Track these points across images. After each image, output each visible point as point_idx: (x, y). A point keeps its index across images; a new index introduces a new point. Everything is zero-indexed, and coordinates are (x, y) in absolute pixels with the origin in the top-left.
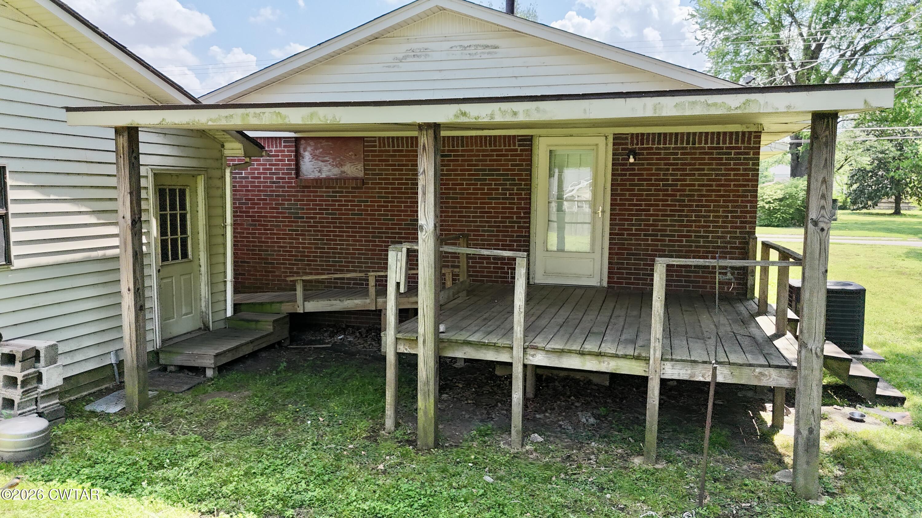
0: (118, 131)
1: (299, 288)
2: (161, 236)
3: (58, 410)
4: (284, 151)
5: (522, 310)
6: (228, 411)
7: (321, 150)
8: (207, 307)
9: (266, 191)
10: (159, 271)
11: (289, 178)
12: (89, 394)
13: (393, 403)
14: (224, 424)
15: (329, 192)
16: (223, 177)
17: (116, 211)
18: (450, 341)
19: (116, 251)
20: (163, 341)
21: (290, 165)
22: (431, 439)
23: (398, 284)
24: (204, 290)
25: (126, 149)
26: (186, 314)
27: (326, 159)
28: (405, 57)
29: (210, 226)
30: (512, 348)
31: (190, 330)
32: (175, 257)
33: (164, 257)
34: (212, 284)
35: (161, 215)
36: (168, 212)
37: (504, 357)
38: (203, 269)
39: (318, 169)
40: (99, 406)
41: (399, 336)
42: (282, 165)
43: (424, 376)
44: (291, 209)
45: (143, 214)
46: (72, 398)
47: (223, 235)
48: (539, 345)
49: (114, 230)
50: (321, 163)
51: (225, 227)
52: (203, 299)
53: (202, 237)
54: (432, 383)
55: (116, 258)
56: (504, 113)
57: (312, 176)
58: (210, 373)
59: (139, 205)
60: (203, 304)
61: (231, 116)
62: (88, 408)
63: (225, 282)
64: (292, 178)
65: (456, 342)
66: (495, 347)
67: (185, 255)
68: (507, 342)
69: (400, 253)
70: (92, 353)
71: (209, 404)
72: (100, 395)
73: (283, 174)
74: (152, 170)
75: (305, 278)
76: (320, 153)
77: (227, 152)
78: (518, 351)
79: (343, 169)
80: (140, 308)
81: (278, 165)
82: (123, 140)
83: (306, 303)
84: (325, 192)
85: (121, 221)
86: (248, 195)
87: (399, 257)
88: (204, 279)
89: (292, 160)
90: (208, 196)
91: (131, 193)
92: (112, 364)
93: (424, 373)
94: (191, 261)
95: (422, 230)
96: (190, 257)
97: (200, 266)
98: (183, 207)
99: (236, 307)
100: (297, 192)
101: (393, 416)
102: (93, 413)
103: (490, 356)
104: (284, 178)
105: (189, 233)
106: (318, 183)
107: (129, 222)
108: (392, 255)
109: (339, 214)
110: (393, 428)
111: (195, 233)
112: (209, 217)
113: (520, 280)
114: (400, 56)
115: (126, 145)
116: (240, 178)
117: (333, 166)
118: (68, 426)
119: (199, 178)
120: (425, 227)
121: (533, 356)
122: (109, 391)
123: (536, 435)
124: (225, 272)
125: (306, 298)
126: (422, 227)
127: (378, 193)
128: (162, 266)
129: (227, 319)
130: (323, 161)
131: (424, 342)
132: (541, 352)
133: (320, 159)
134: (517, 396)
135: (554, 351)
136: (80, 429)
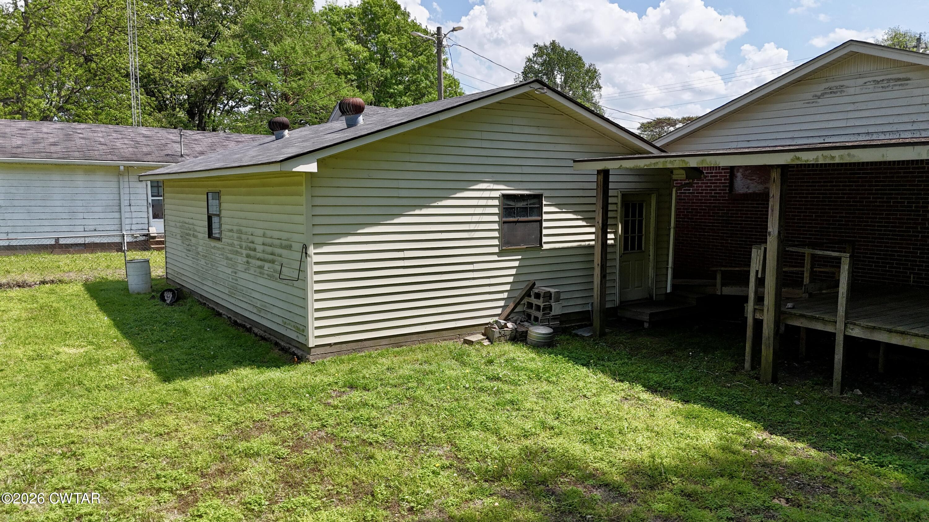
0: (599, 172)
1: (719, 277)
2: (624, 234)
3: (558, 328)
4: (721, 173)
5: (845, 295)
6: (649, 345)
7: (750, 171)
8: (652, 283)
9: (706, 203)
10: (621, 257)
11: (724, 193)
12: (576, 325)
13: (750, 352)
14: (644, 351)
15: (753, 204)
16: (671, 195)
17: (594, 218)
18: (791, 314)
19: (593, 243)
20: (621, 302)
21: (726, 183)
22: (769, 377)
23: (757, 272)
24: (651, 272)
25: (602, 182)
26: (638, 287)
27: (753, 178)
28: (823, 95)
29: (658, 228)
30: (836, 322)
31: (640, 298)
32: (633, 248)
33: (626, 248)
34: (657, 268)
35: (625, 220)
36: (630, 218)
37: (829, 329)
38: (651, 257)
39: (747, 186)
40: (579, 332)
41: (757, 307)
42: (720, 183)
43: (767, 334)
44: (723, 217)
45: (609, 220)
46: (567, 326)
47: (668, 235)
48: (857, 322)
49: (593, 230)
50: (749, 181)
51: (670, 229)
52: (650, 278)
53: (652, 236)
54: (772, 339)
55: (592, 247)
56: (825, 157)
57: (742, 191)
58: (646, 325)
59: (607, 214)
60: (650, 282)
61: (657, 163)
62: (574, 332)
63: (667, 268)
64: (726, 193)
65: (795, 314)
66: (823, 321)
67: (640, 247)
68: (832, 318)
69: (759, 251)
70: (579, 302)
71: (640, 340)
72: (580, 327)
73: (720, 190)
74: (621, 192)
75: (723, 269)
76: (749, 173)
77: (674, 177)
78: (840, 325)
79: (766, 186)
80: (603, 276)
81: (716, 183)
82: (601, 177)
83: (723, 288)
84: (751, 204)
85: (596, 224)
86: (693, 206)
87: (759, 252)
88: (651, 265)
89: (727, 180)
90: (658, 208)
91: (603, 208)
92: (589, 311)
93: (767, 332)
94: (644, 252)
95: (770, 235)
96: (643, 249)
97: (650, 256)
98: (641, 215)
99: (673, 286)
100: (729, 203)
101: (749, 360)
102: (577, 335)
103: (820, 327)
104: (720, 193)
105: (644, 233)
106: (746, 196)
107: (601, 225)
108: (754, 251)
109: (761, 221)
110: (749, 369)
111: (647, 232)
112: (658, 222)
113: (844, 273)
114: (819, 93)
115: (602, 180)
116: (689, 193)
117: (758, 183)
118: (562, 337)
119: (653, 195)
120: (772, 233)
121: (852, 329)
122: (586, 326)
123: (858, 390)
124: (668, 261)
125: (723, 285)
126: (770, 233)
127: (793, 205)
128: (624, 254)
129: (667, 294)
130: (751, 180)
131: (768, 310)
132: (858, 327)
133: (749, 178)
134: (839, 358)
135: (867, 328)
136: (568, 340)
